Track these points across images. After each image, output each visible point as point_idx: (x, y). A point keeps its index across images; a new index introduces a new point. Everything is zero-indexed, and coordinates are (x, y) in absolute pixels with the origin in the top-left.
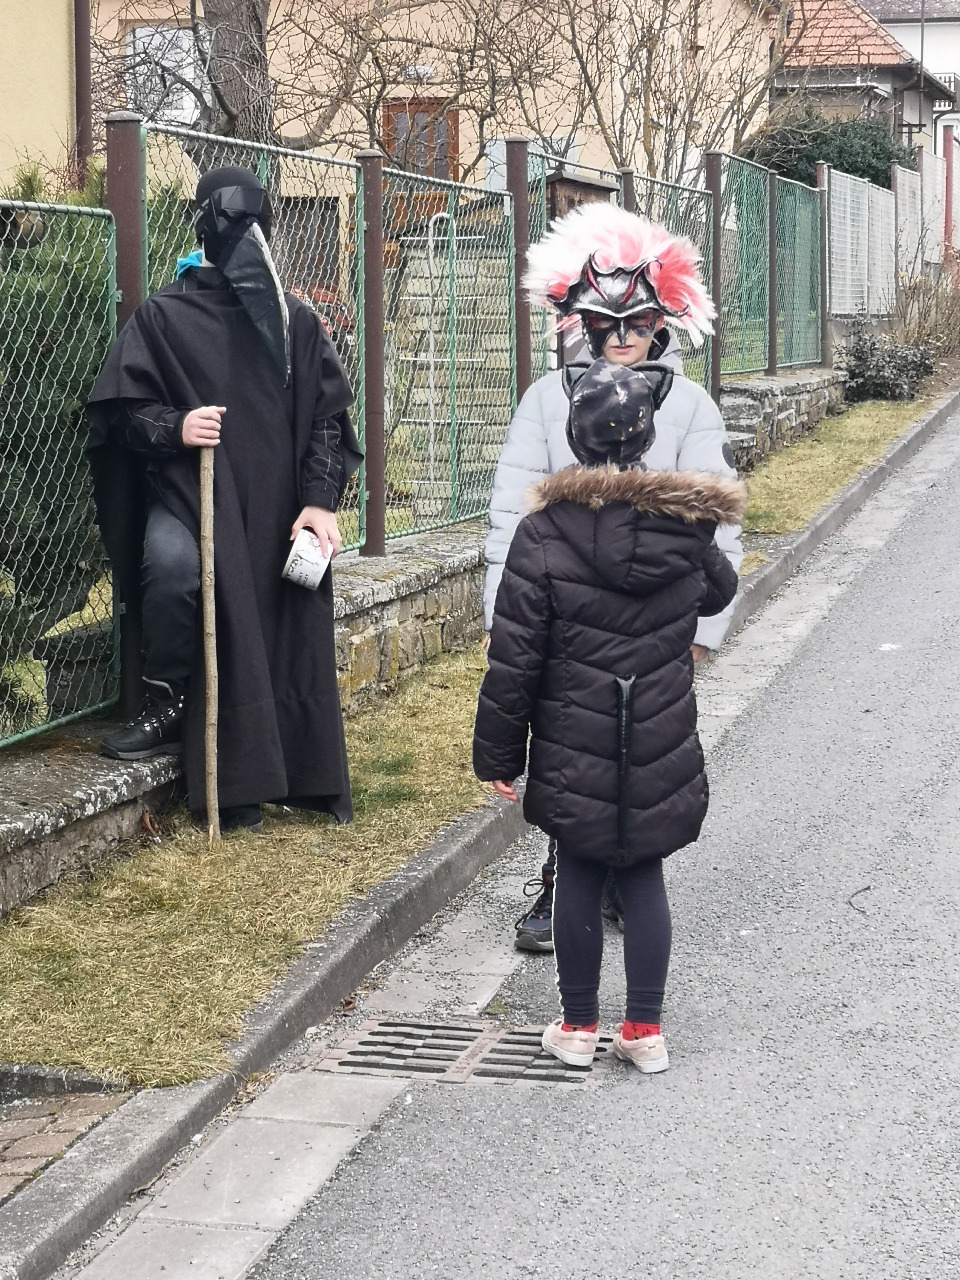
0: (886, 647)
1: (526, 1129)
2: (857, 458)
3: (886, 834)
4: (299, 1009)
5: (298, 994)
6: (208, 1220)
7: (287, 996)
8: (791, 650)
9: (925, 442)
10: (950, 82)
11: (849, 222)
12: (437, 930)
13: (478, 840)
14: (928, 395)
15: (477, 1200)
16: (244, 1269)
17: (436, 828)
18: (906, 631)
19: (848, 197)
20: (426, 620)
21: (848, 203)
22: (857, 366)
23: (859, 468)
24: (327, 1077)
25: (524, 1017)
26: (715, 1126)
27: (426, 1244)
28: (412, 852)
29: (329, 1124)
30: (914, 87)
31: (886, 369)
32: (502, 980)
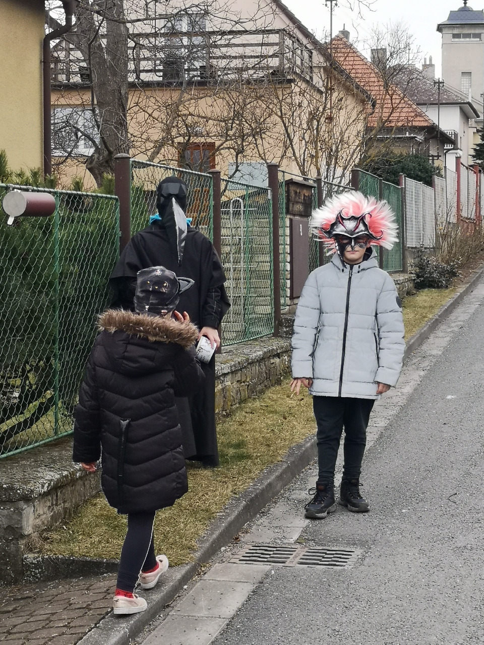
0: (449, 397)
1: (325, 582)
2: (424, 314)
3: (460, 473)
4: (218, 538)
5: (217, 533)
6: (199, 615)
7: (213, 533)
8: (405, 398)
9: (454, 308)
10: (452, 134)
11: (414, 202)
12: (269, 510)
13: (281, 475)
14: (454, 286)
15: (310, 607)
16: (219, 631)
17: (262, 470)
18: (457, 390)
19: (414, 191)
20: (241, 383)
21: (414, 194)
22: (420, 272)
23: (426, 319)
24: (235, 565)
25: (314, 544)
26: (404, 581)
27: (293, 622)
28: (254, 479)
29: (241, 582)
30: (435, 137)
31: (434, 273)
32: (302, 529)
